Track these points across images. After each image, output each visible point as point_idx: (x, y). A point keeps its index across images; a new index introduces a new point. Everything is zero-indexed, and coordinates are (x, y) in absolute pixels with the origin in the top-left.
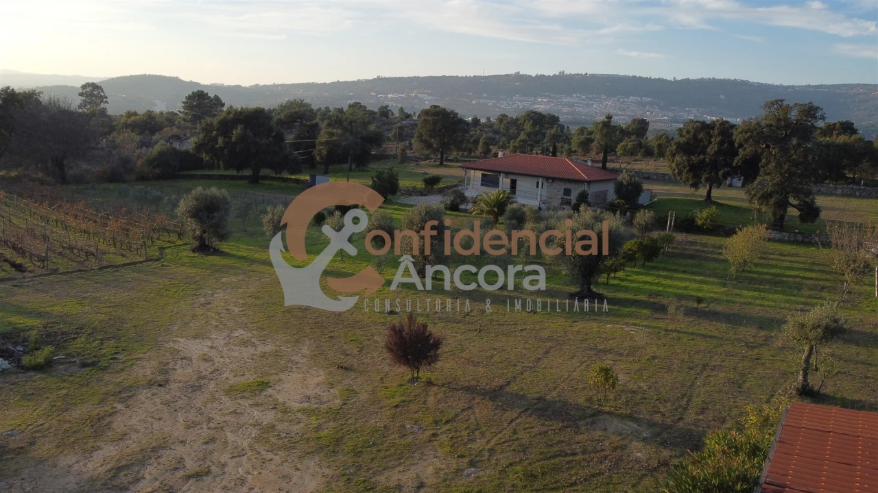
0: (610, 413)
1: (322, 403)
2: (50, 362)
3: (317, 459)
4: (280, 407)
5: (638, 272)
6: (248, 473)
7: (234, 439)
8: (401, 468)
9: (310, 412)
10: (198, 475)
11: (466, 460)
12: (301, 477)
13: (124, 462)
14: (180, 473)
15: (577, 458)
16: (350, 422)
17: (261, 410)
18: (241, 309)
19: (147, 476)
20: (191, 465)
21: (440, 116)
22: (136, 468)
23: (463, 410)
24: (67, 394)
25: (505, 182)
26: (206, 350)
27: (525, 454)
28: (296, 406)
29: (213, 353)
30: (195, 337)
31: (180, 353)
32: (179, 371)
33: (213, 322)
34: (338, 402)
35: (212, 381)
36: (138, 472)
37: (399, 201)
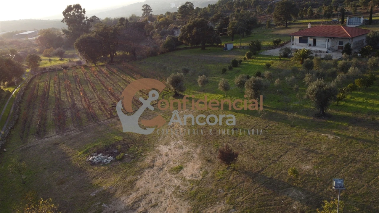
0: (295, 187)
1: (196, 178)
2: (124, 157)
3: (188, 201)
4: (183, 179)
5: (360, 94)
6: (168, 206)
7: (167, 192)
8: (211, 208)
9: (191, 181)
10: (154, 206)
11: (232, 206)
12: (182, 209)
13: (137, 200)
14: (150, 205)
15: (272, 207)
16: (202, 186)
17: (177, 179)
18: (183, 129)
19: (142, 205)
20: (153, 202)
21: (285, 5)
22: (139, 202)
23: (241, 183)
24: (126, 172)
25: (310, 41)
26: (168, 150)
27: (253, 205)
28: (188, 178)
29: (169, 153)
30: (165, 144)
31: (160, 152)
32: (158, 161)
33: (173, 137)
34: (201, 177)
35: (166, 166)
36: (139, 204)
37: (262, 54)
